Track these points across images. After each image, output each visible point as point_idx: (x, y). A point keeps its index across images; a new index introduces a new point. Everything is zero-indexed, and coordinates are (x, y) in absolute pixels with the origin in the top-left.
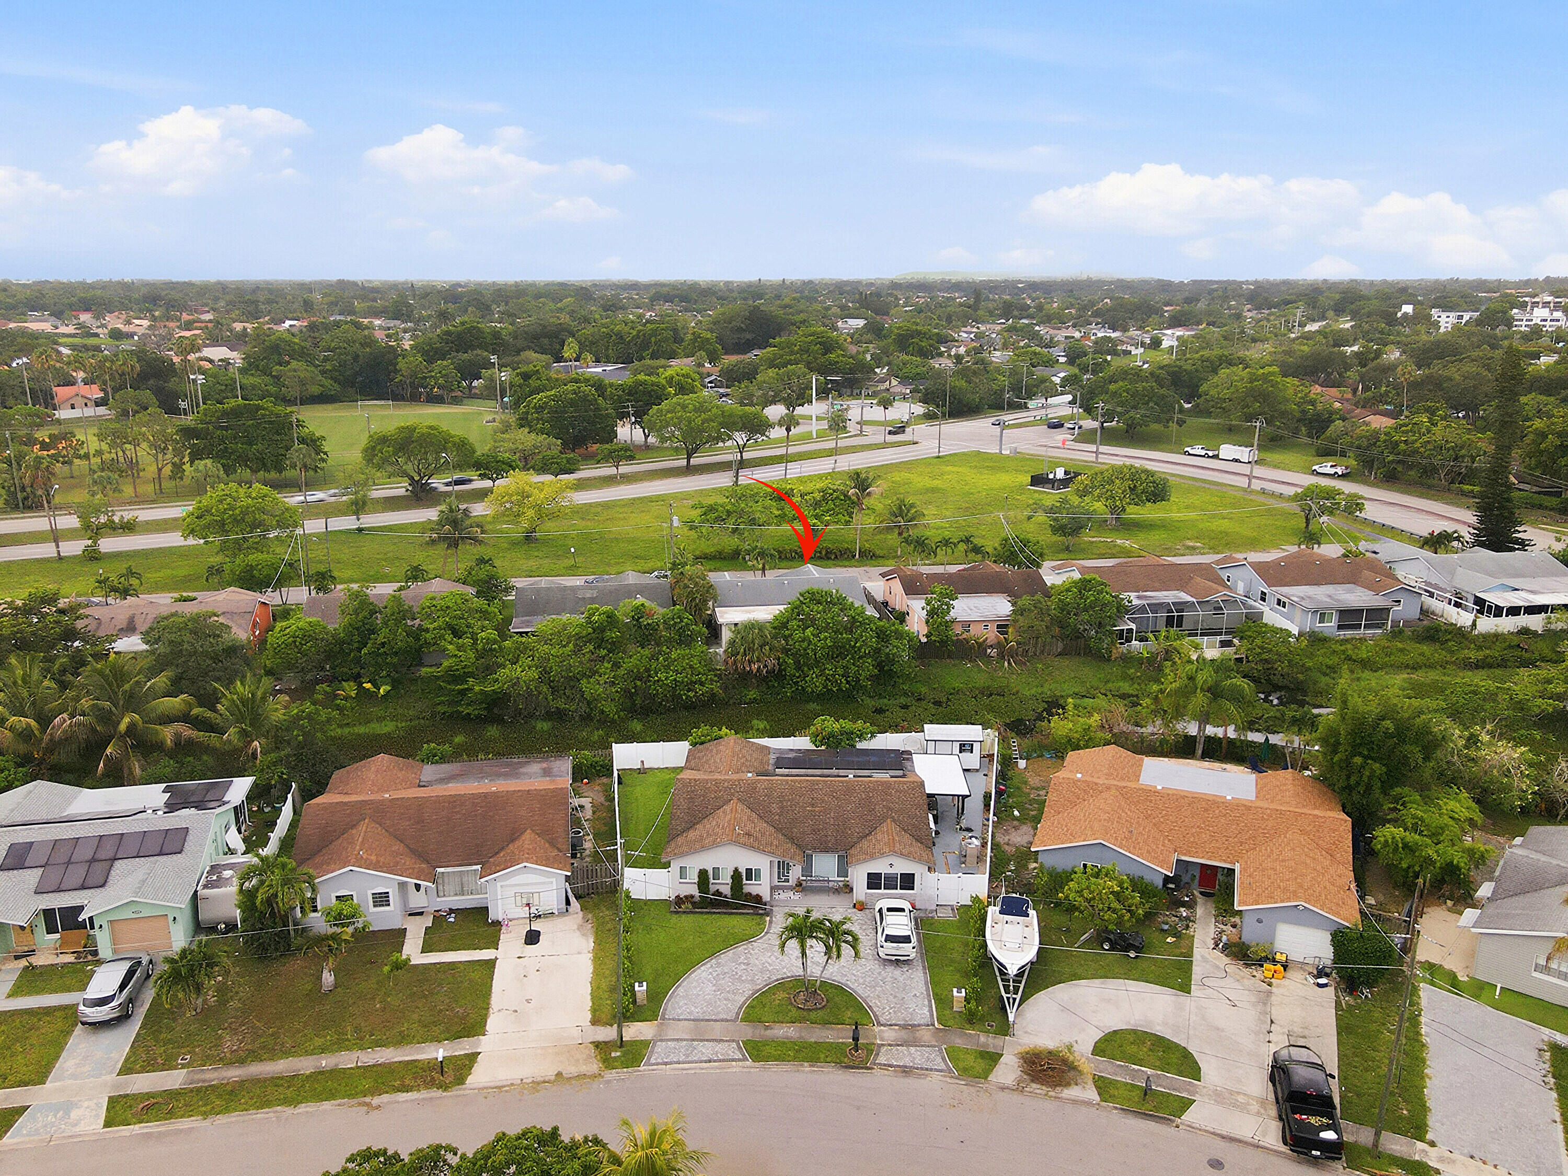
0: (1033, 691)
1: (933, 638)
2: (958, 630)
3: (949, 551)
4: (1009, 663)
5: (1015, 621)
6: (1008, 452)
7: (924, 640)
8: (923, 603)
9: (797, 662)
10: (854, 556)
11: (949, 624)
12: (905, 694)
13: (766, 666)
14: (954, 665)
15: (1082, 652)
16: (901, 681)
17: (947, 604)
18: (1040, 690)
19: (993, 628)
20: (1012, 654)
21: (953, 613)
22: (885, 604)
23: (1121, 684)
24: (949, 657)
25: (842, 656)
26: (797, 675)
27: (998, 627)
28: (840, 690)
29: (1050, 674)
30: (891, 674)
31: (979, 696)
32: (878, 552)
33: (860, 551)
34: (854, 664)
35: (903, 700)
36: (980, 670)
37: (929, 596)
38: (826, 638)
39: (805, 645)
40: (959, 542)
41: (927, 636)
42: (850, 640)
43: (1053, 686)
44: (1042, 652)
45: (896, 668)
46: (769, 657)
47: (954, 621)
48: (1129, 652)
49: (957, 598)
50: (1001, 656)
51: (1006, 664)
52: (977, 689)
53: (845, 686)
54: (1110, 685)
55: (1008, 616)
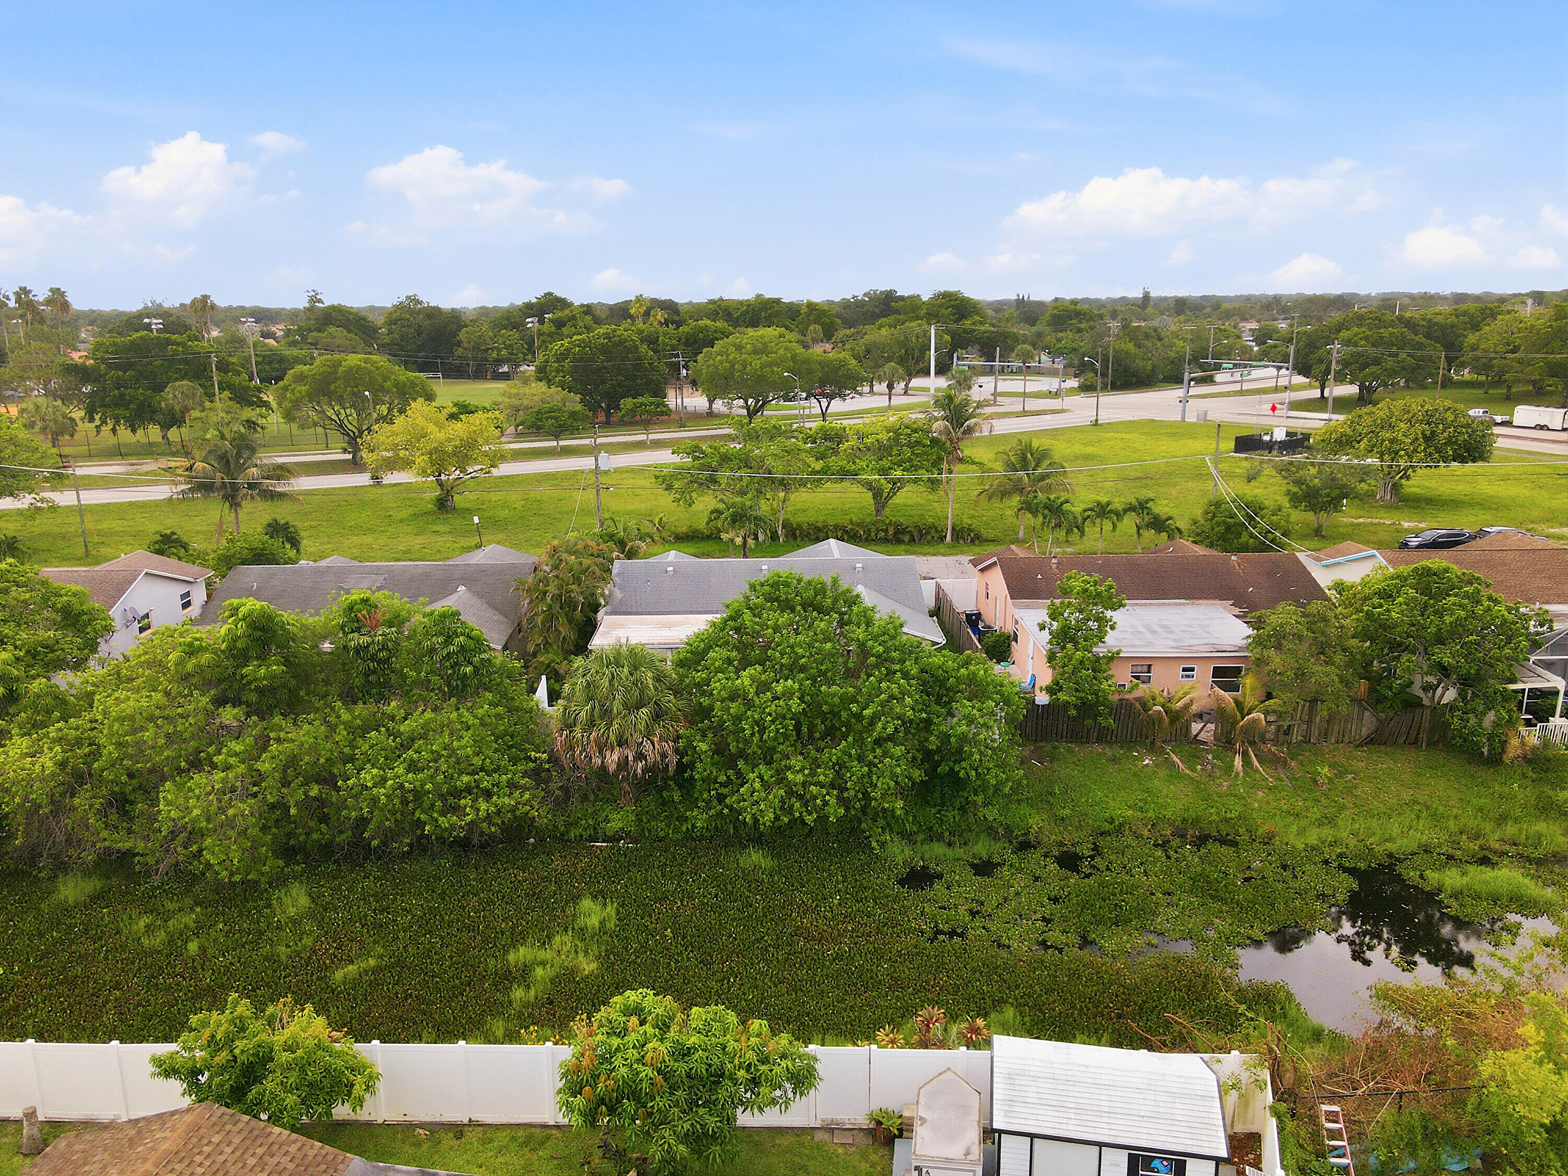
0: (1312, 838)
1: (1062, 696)
2: (1122, 675)
3: (1108, 526)
4: (1247, 762)
5: (1260, 662)
6: (1194, 420)
7: (1042, 699)
8: (1042, 615)
9: (719, 750)
10: (942, 538)
11: (1098, 666)
12: (991, 832)
13: (640, 756)
14: (1114, 760)
15: (1424, 736)
16: (980, 799)
17: (1100, 619)
18: (1327, 832)
19: (1204, 674)
20: (1253, 737)
21: (1111, 639)
22: (973, 619)
23: (1541, 827)
24: (1099, 740)
25: (832, 734)
26: (722, 778)
27: (1218, 672)
28: (822, 819)
29: (1349, 791)
30: (957, 782)
31: (1176, 842)
32: (984, 533)
33: (953, 529)
34: (860, 759)
35: (982, 848)
36: (1174, 775)
37: (1058, 601)
38: (788, 694)
39: (734, 708)
40: (1126, 511)
41: (1050, 690)
42: (847, 700)
43: (1360, 825)
44: (1326, 735)
45: (963, 770)
46: (649, 734)
47: (1113, 658)
48: (1546, 744)
49: (1121, 605)
50: (1226, 741)
51: (1238, 761)
52: (1171, 822)
53: (835, 811)
54: (1511, 829)
55: (1241, 649)
